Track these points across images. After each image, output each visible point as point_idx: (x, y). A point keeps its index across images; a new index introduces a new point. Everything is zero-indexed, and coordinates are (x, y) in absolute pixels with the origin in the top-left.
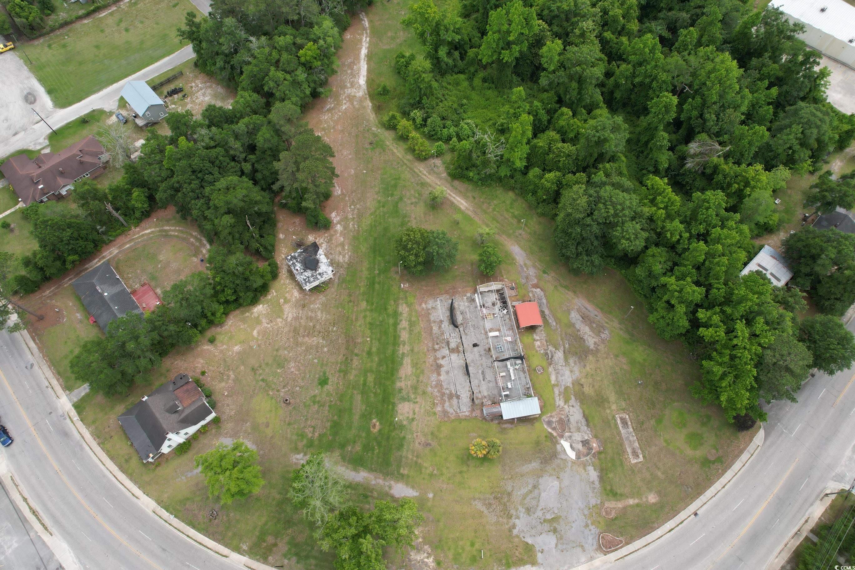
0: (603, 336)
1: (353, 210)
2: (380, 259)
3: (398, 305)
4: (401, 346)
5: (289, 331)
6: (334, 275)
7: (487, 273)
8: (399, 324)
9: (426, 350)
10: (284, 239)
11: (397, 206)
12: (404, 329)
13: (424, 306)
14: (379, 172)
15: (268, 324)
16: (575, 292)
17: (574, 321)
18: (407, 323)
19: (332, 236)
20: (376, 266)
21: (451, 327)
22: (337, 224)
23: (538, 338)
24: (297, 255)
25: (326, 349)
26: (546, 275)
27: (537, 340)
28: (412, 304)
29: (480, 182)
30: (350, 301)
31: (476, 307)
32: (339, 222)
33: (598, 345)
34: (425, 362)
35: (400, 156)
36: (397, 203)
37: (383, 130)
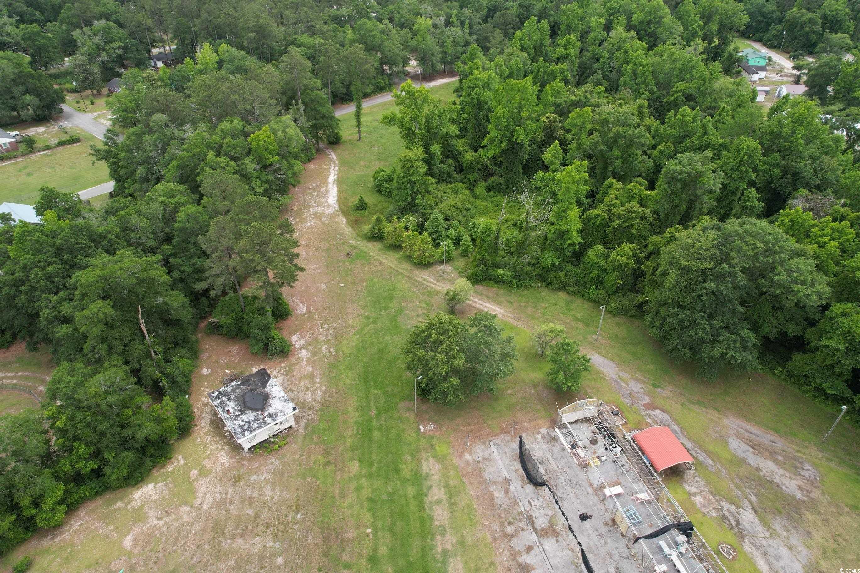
0: (804, 473)
1: (327, 330)
2: (376, 392)
3: (419, 462)
4: (438, 537)
5: (204, 530)
6: (297, 419)
7: (569, 388)
8: (426, 495)
9: (489, 538)
10: (211, 375)
11: (396, 321)
12: (439, 502)
13: (467, 456)
14: (364, 284)
15: (159, 519)
16: (717, 409)
17: (740, 453)
18: (443, 491)
19: (292, 366)
20: (372, 404)
21: (530, 488)
22: (301, 349)
23: (693, 490)
24: (229, 389)
25: (280, 560)
26: (659, 390)
27: (695, 494)
28: (445, 456)
29: (515, 281)
30: (328, 463)
31: (564, 449)
32: (304, 347)
33: (809, 492)
34: (492, 564)
35: (393, 266)
36: (395, 316)
37: (365, 242)
